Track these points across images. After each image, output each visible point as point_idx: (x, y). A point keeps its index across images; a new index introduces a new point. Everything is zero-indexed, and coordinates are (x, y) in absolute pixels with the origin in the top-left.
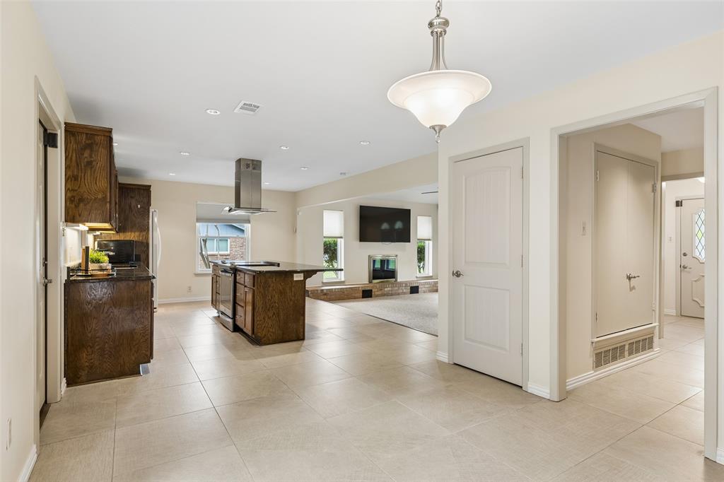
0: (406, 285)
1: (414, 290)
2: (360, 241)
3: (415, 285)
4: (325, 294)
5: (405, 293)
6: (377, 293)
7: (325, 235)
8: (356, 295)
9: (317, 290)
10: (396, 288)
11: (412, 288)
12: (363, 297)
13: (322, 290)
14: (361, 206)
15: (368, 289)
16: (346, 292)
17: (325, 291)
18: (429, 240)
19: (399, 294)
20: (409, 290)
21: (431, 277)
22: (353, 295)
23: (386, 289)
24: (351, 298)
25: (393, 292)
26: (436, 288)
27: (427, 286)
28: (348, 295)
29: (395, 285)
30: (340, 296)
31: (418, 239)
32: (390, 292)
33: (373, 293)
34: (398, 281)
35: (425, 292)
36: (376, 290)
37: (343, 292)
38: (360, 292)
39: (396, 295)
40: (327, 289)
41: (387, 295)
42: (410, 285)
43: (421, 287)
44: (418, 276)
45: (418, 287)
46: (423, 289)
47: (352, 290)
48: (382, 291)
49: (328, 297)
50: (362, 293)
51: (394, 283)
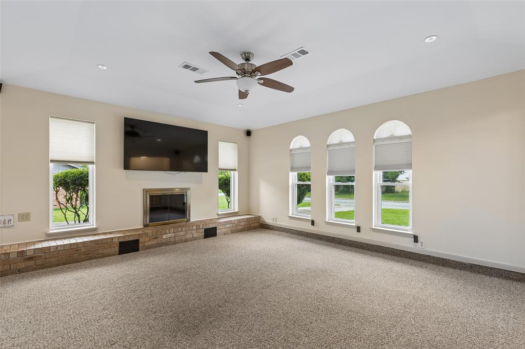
0: (198, 228)
1: (210, 233)
2: (124, 169)
3: (211, 226)
4: (31, 258)
5: (195, 239)
6: (147, 244)
7: (51, 157)
8: (106, 251)
10: (182, 233)
11: (206, 230)
12: (121, 252)
14: (125, 119)
15: (131, 239)
18: (235, 170)
19: (186, 241)
20: (203, 234)
21: (237, 213)
22: (100, 252)
23: (164, 237)
24: (95, 258)
25: (177, 240)
26: (241, 227)
27: (228, 226)
28: (89, 254)
29: (180, 229)
30: (70, 257)
31: (219, 169)
32: (172, 240)
33: (140, 245)
34: (191, 221)
35: (225, 234)
36: (147, 239)
37: (77, 250)
38: (115, 246)
39: (182, 242)
40: (34, 249)
41: (167, 244)
42: (205, 227)
43: (221, 227)
44: (219, 213)
45: (215, 228)
46: (223, 230)
47: (96, 244)
48: (158, 239)
49: (39, 262)
50: (120, 247)
51: (180, 227)
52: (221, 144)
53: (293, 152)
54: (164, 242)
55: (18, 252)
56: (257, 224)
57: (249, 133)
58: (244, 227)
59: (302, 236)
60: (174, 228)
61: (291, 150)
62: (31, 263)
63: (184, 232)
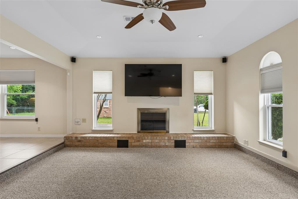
0: (169, 139)
1: (180, 144)
2: (125, 96)
3: (180, 139)
4: (79, 141)
5: (167, 147)
6: (133, 144)
8: (111, 144)
9: (72, 137)
10: (156, 141)
11: (176, 142)
12: (118, 146)
13: (76, 137)
14: (126, 65)
15: (124, 139)
16: (100, 141)
17: (79, 139)
18: (211, 94)
19: (160, 147)
20: (174, 144)
21: (213, 131)
22: (108, 144)
23: (144, 141)
24: (106, 147)
25: (153, 145)
26: (211, 144)
27: (198, 141)
28: (102, 144)
29: (155, 137)
30: (95, 144)
31: (195, 94)
32: (150, 144)
33: (129, 144)
34: (170, 133)
35: (194, 147)
36: (133, 141)
37: (98, 141)
38: (115, 142)
39: (157, 147)
40: (81, 137)
41: (146, 146)
42: (175, 139)
43: (190, 141)
44: (195, 129)
45: (185, 141)
46: (192, 144)
47: (106, 139)
48: (140, 142)
49: (83, 143)
50: (118, 143)
51: (155, 136)
52: (196, 73)
53: (264, 72)
54: (144, 145)
55: (75, 137)
56: (230, 144)
57: (225, 60)
58: (214, 144)
59: (273, 166)
60: (151, 136)
61: (261, 70)
62: (79, 143)
63: (158, 140)
